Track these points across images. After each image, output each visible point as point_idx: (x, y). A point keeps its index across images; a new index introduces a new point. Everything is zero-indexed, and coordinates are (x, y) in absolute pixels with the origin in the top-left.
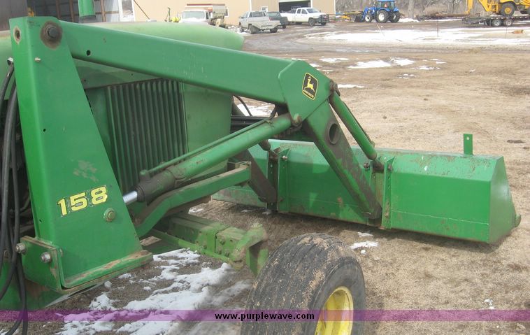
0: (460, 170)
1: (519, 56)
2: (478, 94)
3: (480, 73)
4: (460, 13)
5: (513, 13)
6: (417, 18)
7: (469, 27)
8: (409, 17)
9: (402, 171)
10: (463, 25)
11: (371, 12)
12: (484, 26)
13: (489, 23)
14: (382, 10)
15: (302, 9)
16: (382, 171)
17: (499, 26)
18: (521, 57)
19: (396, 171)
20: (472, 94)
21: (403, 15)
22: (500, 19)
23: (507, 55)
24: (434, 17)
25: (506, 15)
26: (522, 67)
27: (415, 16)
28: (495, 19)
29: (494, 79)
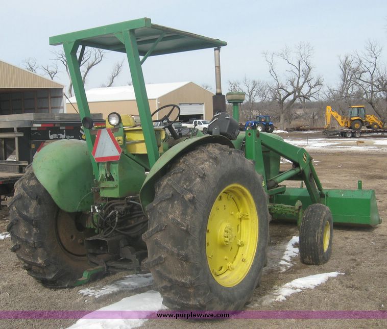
0: (357, 195)
1: (369, 158)
2: (347, 178)
3: (345, 168)
4: (319, 127)
5: (361, 127)
6: (287, 130)
7: (328, 138)
8: (281, 129)
9: (332, 197)
10: (324, 136)
11: (251, 124)
12: (339, 137)
13: (343, 135)
14: (260, 123)
15: (198, 120)
16: (324, 197)
17: (350, 138)
18: (370, 159)
19: (329, 196)
20: (343, 178)
21: (276, 128)
22: (351, 132)
23: (361, 157)
24: (299, 129)
25: (355, 129)
26: (373, 164)
27: (285, 129)
28: (347, 132)
29: (355, 171)
